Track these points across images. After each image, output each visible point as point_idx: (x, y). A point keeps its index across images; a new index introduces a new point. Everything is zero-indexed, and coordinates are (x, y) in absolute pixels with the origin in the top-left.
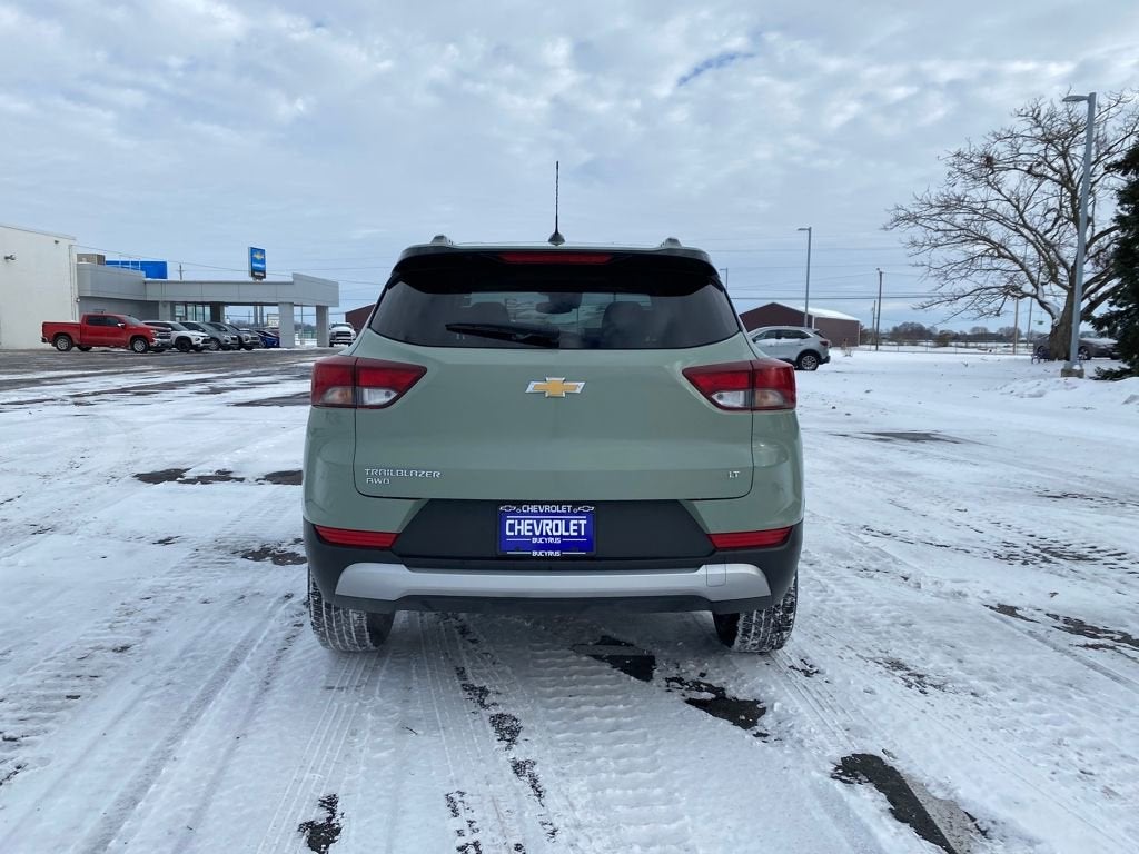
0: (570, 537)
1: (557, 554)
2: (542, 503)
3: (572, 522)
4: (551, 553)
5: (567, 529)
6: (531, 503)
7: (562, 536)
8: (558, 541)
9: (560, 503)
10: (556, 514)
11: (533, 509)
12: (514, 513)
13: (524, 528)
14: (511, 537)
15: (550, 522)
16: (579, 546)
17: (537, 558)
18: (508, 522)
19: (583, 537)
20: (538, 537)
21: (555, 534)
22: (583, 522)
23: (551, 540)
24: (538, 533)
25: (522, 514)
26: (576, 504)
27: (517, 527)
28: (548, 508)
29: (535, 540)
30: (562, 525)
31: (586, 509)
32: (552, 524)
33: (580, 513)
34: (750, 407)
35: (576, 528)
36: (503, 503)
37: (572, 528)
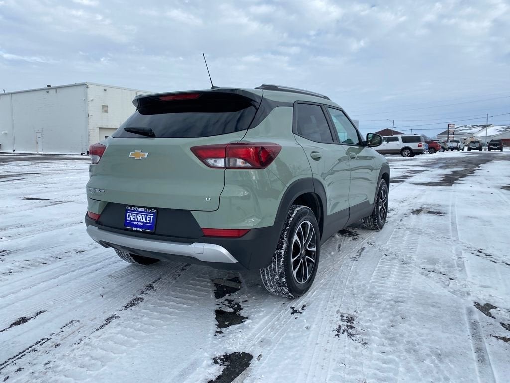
0: (147, 223)
1: (141, 230)
2: (139, 207)
3: (148, 216)
4: (139, 229)
5: (146, 220)
6: (135, 207)
7: (144, 222)
8: (142, 224)
9: (144, 208)
10: (143, 212)
11: (136, 209)
12: (130, 210)
13: (132, 217)
14: (128, 221)
15: (141, 215)
16: (149, 228)
17: (135, 231)
18: (128, 214)
19: (151, 224)
20: (136, 222)
21: (142, 221)
22: (152, 217)
23: (140, 224)
24: (136, 220)
25: (132, 211)
26: (150, 208)
27: (130, 217)
28: (140, 209)
29: (135, 223)
30: (145, 217)
31: (153, 211)
32: (141, 216)
33: (151, 213)
34: (227, 167)
35: (149, 219)
36: (127, 206)
37: (148, 219)
